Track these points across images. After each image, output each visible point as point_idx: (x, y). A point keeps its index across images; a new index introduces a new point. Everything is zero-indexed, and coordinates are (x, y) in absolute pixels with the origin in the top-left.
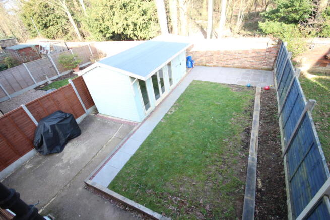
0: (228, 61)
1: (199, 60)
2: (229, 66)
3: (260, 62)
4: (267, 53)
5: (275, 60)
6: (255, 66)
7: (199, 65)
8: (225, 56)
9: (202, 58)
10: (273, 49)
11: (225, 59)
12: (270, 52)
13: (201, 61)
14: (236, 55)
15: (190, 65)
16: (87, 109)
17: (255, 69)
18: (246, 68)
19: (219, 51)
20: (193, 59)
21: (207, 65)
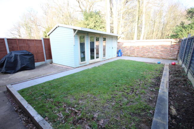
0: (144, 53)
1: (125, 52)
2: (145, 56)
3: (167, 54)
4: (171, 48)
5: (178, 53)
6: (164, 57)
7: (125, 56)
8: (142, 50)
9: (127, 51)
10: (175, 45)
11: (142, 52)
12: (173, 47)
13: (127, 53)
14: (150, 49)
15: (120, 55)
16: (47, 59)
17: (163, 59)
18: (157, 58)
19: (139, 47)
20: (122, 52)
21: (131, 55)
